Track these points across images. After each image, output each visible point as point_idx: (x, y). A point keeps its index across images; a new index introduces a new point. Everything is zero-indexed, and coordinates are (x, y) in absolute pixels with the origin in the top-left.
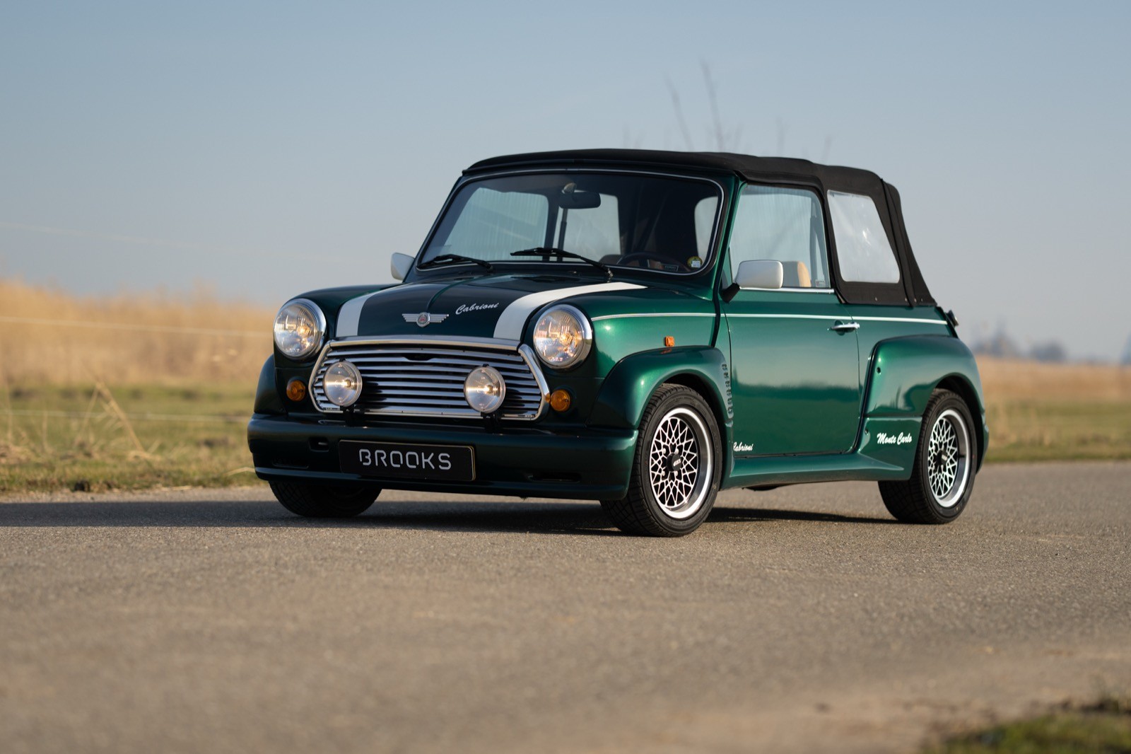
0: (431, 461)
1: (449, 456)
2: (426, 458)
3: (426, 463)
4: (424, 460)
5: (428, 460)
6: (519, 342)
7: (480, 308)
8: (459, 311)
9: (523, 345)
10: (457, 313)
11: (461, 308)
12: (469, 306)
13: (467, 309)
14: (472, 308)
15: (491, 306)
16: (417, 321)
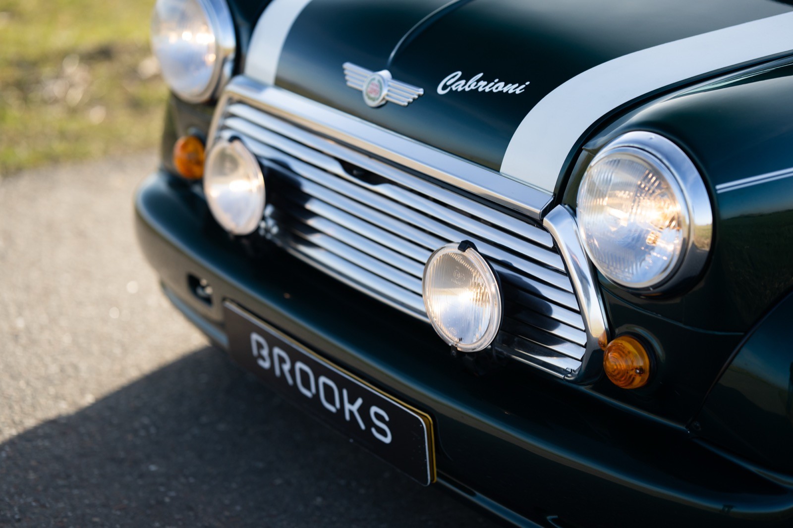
0: (359, 410)
1: (387, 418)
2: (352, 401)
3: (351, 412)
4: (348, 406)
5: (355, 408)
6: (549, 199)
7: (487, 89)
8: (445, 87)
9: (559, 207)
10: (440, 91)
11: (448, 80)
12: (466, 77)
13: (460, 86)
14: (472, 84)
15: (511, 88)
16: (364, 88)
